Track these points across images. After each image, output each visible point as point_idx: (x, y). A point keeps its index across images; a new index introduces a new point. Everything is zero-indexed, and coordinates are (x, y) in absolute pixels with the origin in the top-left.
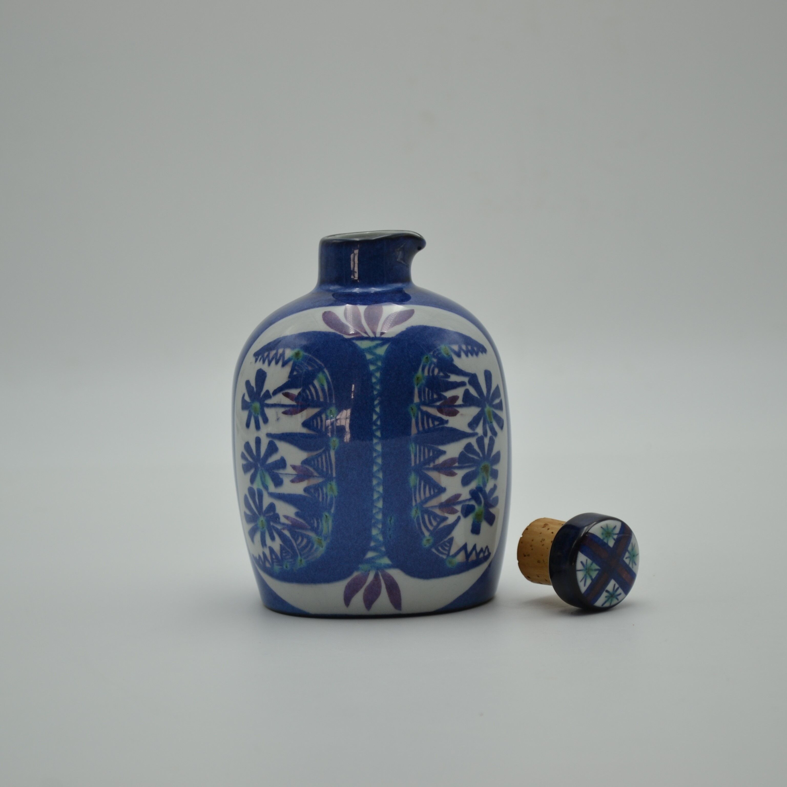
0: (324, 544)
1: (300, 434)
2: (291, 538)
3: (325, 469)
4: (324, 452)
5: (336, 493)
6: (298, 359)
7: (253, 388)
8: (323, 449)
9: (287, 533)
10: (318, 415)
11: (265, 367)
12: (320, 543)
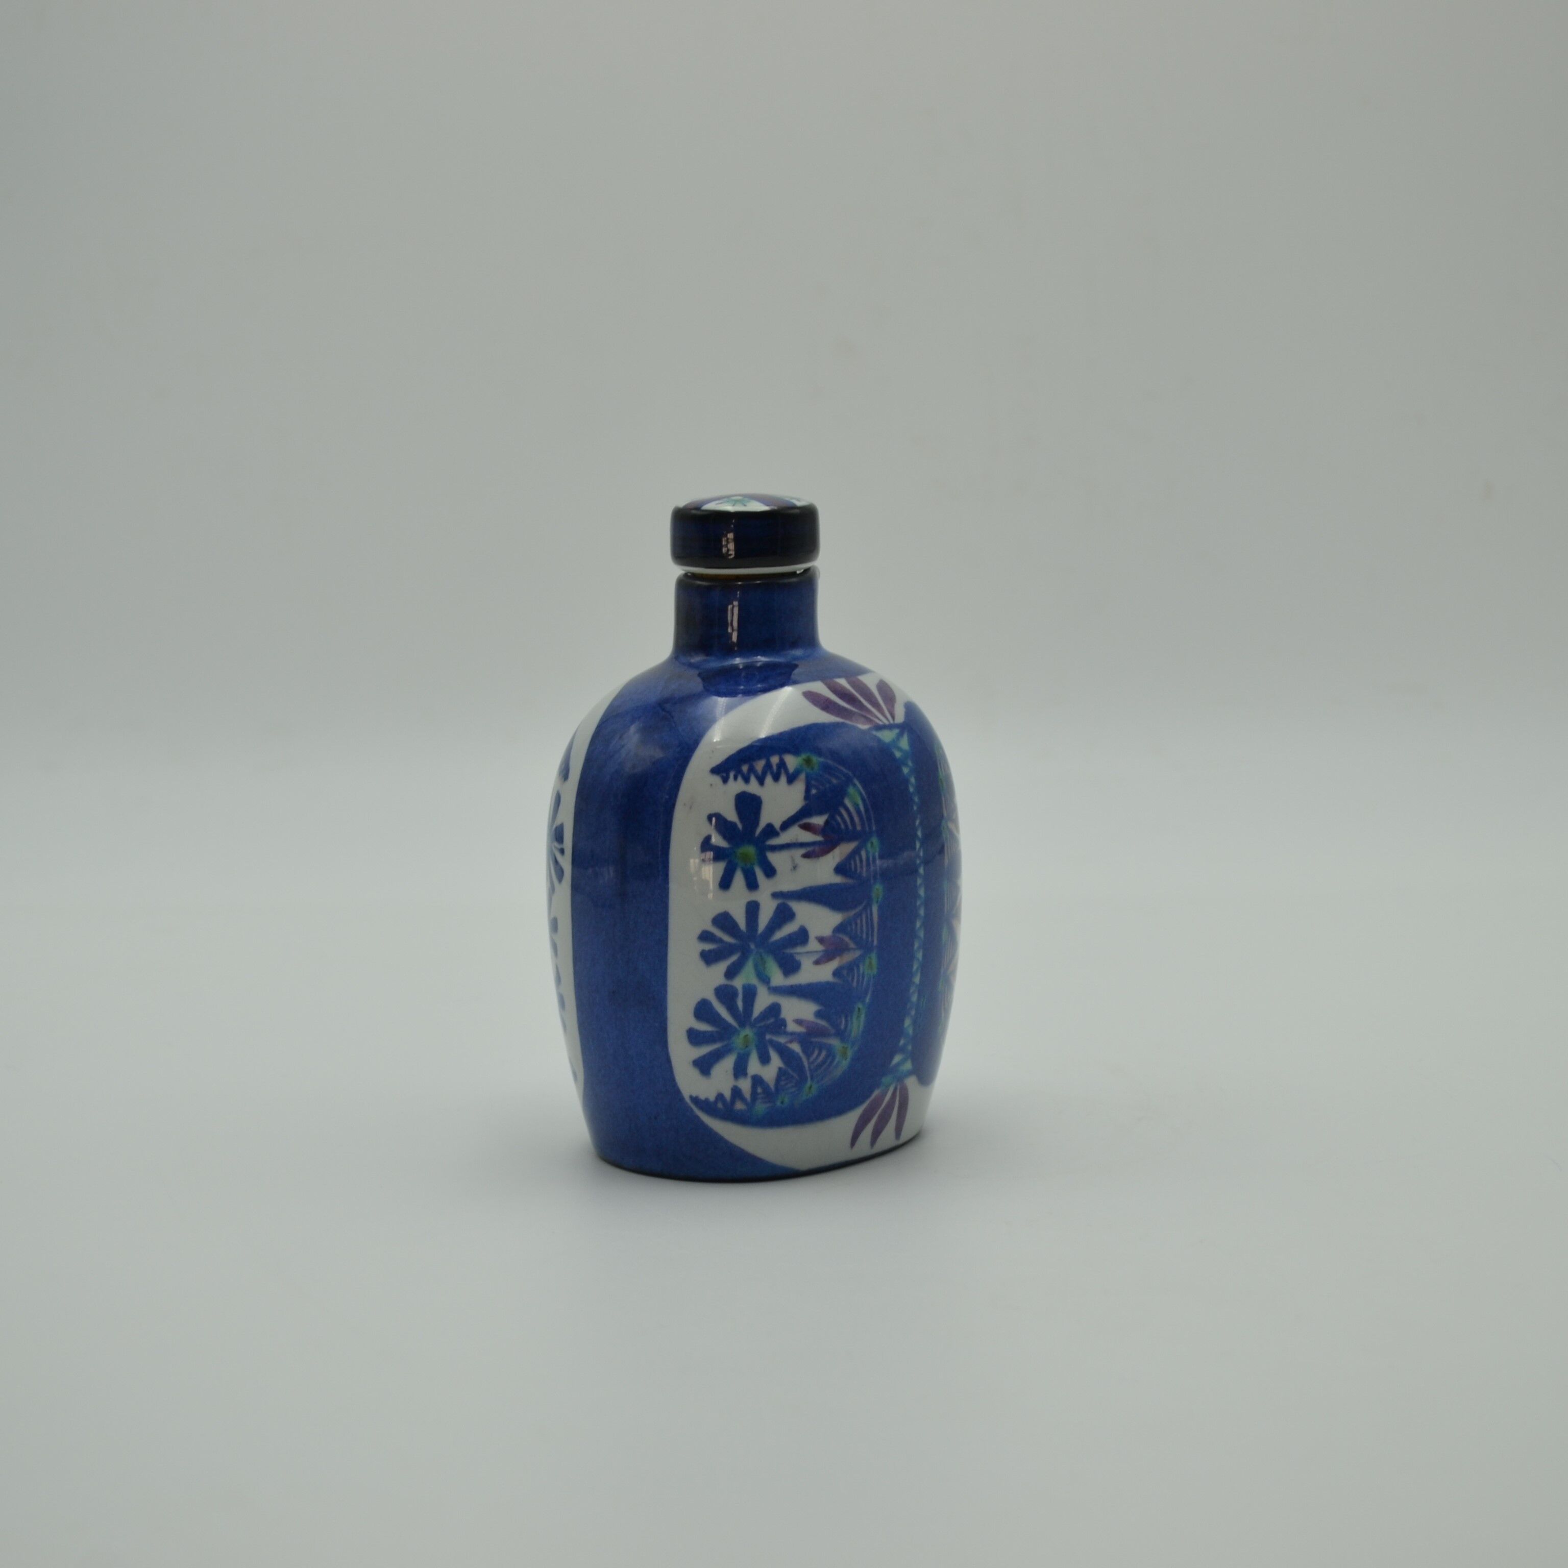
0: (850, 1053)
1: (831, 885)
2: (801, 1054)
3: (864, 936)
4: (865, 908)
5: (875, 971)
6: (812, 769)
7: (733, 825)
8: (864, 904)
9: (796, 1047)
10: (856, 852)
11: (753, 787)
12: (844, 1055)
